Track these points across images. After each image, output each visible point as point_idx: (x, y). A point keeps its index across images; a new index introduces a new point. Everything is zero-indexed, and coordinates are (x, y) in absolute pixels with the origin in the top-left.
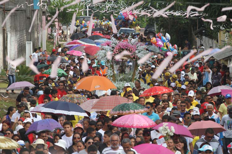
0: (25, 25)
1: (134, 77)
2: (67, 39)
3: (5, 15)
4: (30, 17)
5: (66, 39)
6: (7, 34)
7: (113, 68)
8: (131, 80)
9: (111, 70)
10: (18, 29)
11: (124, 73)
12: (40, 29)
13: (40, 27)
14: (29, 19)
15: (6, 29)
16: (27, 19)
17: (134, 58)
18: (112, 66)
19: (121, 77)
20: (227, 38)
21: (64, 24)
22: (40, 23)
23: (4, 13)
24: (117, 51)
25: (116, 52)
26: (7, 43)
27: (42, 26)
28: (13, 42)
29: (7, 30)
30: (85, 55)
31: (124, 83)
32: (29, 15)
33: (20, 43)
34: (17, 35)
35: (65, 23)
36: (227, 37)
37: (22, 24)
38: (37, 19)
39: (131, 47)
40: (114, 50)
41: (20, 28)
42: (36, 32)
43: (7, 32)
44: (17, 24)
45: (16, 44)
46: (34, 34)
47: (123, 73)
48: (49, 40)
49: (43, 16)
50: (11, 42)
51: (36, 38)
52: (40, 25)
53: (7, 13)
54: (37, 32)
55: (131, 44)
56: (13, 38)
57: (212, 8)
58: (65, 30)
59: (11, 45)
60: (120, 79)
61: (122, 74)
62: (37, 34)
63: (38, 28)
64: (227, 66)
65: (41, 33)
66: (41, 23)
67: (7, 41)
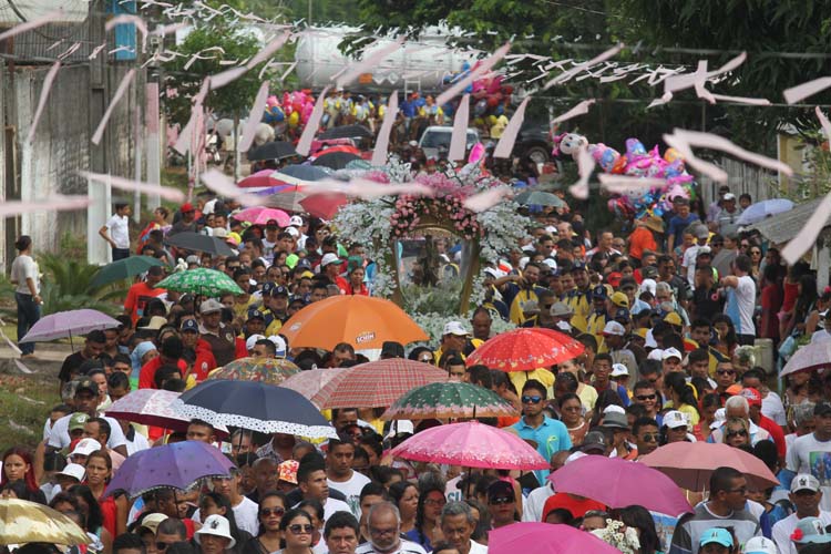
0: (85, 115)
1: (468, 296)
2: (236, 166)
3: (12, 78)
4: (103, 87)
5: (233, 168)
6: (19, 148)
7: (395, 267)
8: (457, 310)
9: (387, 273)
10: (61, 129)
11: (434, 285)
12: (138, 131)
13: (138, 122)
14: (99, 95)
15: (17, 130)
16: (91, 92)
17: (468, 230)
18: (391, 260)
19: (423, 298)
20: (808, 164)
21: (224, 113)
22: (139, 108)
23: (11, 71)
24: (407, 208)
25: (404, 210)
26: (20, 180)
27: (146, 118)
28: (42, 175)
29: (21, 134)
30: (301, 224)
31: (434, 321)
32: (99, 80)
33: (66, 179)
34: (56, 151)
35: (228, 110)
36: (807, 160)
37: (76, 114)
38: (127, 95)
39: (457, 190)
40: (398, 202)
41: (67, 127)
42: (123, 140)
43: (21, 142)
44: (56, 114)
45: (51, 185)
46: (117, 149)
47: (429, 286)
48: (172, 171)
49: (150, 84)
50: (33, 176)
51: (124, 163)
52: (138, 116)
53: (19, 72)
54: (130, 141)
55: (457, 183)
56: (43, 164)
57: (757, 60)
58: (229, 134)
59: (33, 187)
60: (419, 307)
61: (426, 286)
62: (130, 147)
63: (133, 127)
64: (809, 265)
65: (142, 145)
66: (143, 111)
67: (19, 172)
